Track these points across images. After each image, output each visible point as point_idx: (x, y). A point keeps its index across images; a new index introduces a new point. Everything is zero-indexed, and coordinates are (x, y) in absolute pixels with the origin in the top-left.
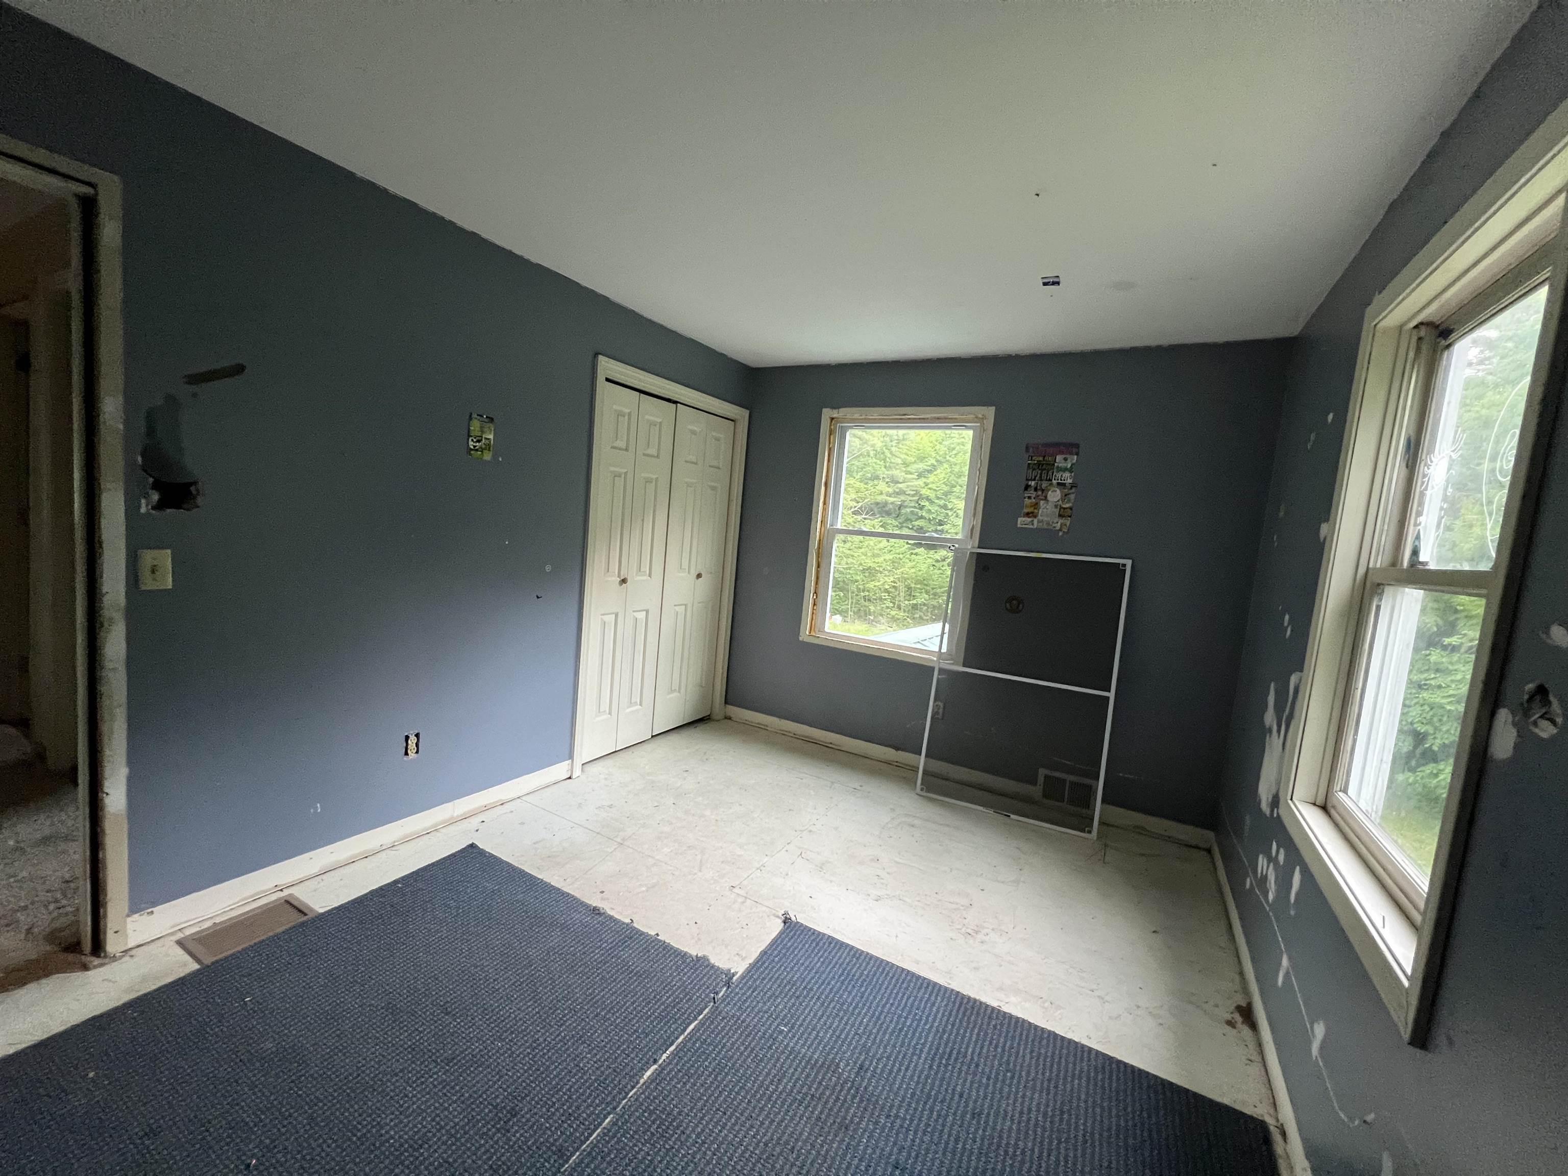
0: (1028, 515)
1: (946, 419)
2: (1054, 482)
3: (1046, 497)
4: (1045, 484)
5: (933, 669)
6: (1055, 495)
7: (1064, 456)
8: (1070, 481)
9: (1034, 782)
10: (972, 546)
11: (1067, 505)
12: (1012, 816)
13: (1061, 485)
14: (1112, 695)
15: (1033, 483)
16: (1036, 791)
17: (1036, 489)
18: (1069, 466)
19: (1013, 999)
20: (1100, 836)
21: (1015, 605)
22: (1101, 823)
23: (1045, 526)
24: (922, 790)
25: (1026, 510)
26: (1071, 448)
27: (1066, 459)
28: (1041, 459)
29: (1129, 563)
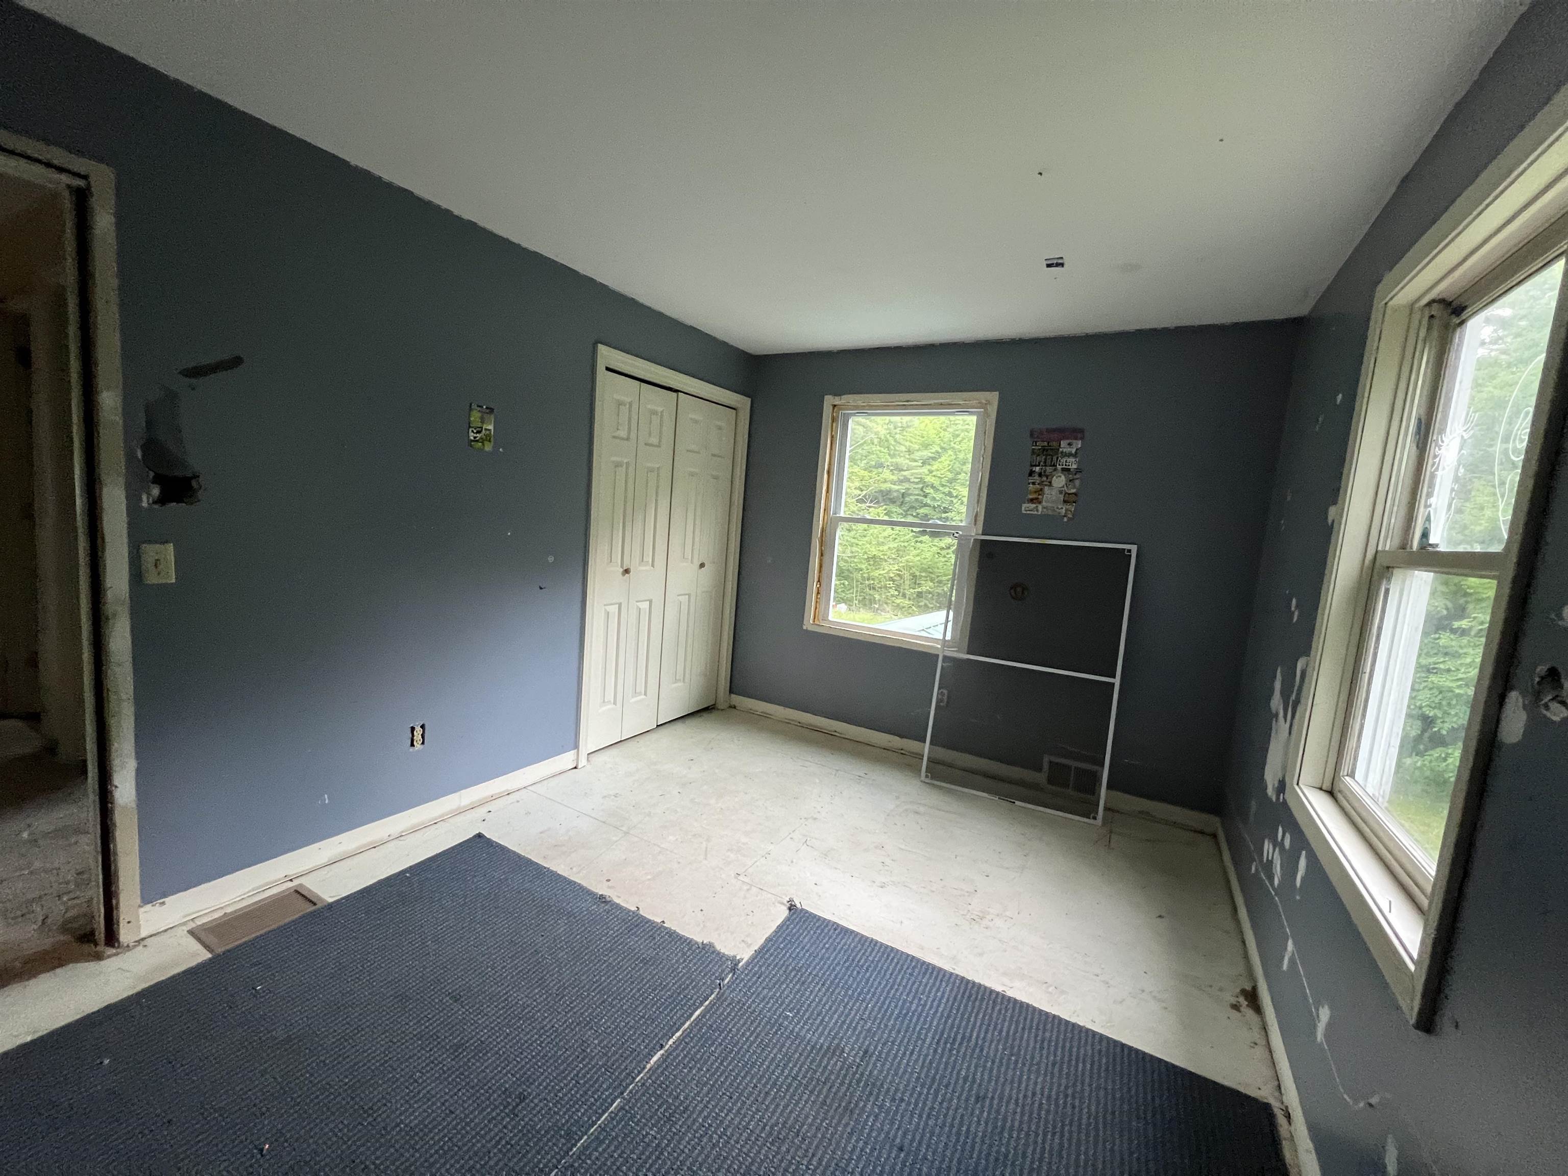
0: (1032, 501)
1: (950, 405)
2: (1059, 467)
3: (1050, 482)
4: (1049, 469)
5: (937, 656)
6: (1059, 481)
7: (1068, 441)
8: (1075, 466)
9: (1039, 769)
10: (976, 532)
11: (1073, 491)
12: (1017, 803)
13: (1066, 470)
14: (1117, 681)
15: (1037, 469)
16: (1041, 778)
17: (1040, 475)
18: (1073, 451)
19: (1017, 984)
20: (1105, 822)
21: (1018, 591)
22: (1106, 809)
23: (1050, 513)
24: (927, 776)
25: (1031, 497)
26: (1075, 433)
27: (1070, 444)
28: (1046, 444)
29: (1134, 548)
